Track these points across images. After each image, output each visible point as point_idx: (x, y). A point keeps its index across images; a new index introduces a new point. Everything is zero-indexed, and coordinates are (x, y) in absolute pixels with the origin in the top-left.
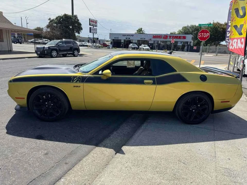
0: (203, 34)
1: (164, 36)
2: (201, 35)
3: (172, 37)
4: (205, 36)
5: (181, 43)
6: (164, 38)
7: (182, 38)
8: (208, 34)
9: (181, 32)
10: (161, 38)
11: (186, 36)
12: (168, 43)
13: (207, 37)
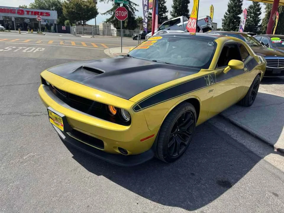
0: (121, 13)
1: (18, 10)
2: (119, 13)
3: (30, 13)
4: (123, 15)
5: (45, 21)
6: (18, 13)
7: (45, 15)
8: (126, 13)
9: (35, 6)
10: (14, 13)
11: (49, 13)
12: (26, 21)
13: (125, 16)
